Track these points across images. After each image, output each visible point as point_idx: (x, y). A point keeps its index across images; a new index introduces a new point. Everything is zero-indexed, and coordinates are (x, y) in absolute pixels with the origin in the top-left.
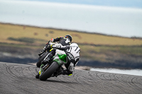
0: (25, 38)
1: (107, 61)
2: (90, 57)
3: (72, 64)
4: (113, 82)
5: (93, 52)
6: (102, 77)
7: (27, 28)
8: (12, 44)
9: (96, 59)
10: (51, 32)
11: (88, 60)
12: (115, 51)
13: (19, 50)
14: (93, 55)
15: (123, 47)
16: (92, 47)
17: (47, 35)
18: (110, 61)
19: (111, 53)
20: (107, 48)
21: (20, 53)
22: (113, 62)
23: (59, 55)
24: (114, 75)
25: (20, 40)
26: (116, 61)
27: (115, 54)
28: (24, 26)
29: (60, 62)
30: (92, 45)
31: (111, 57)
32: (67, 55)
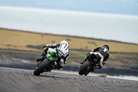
1: (123, 68)
3: (62, 60)
4: (128, 88)
6: (118, 84)
8: (30, 51)
9: (111, 67)
12: (130, 59)
18: (125, 68)
19: (126, 60)
22: (128, 69)
23: (50, 53)
24: (129, 81)
26: (132, 68)
27: (130, 62)
29: (51, 59)
32: (57, 52)
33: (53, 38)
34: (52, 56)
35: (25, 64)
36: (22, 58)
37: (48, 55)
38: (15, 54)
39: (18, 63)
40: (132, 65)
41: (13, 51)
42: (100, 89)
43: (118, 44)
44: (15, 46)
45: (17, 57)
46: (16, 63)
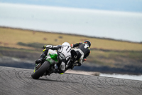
0: (35, 43)
1: (116, 67)
2: (99, 63)
3: (63, 64)
5: (102, 57)
7: (37, 34)
9: (105, 65)
10: (61, 37)
11: (97, 66)
12: (124, 57)
13: (28, 56)
14: (102, 60)
15: (133, 52)
16: (101, 53)
17: (56, 40)
18: (119, 67)
19: (120, 58)
20: (117, 53)
21: (29, 59)
22: (122, 67)
24: (123, 80)
25: (30, 45)
26: (126, 66)
27: (124, 60)
28: (34, 32)
29: (51, 61)
30: (101, 50)
31: (120, 63)
32: (59, 55)
33: (45, 36)
34: (53, 58)
35: (16, 62)
36: (12, 56)
37: (48, 57)
38: (5, 52)
39: (9, 61)
40: (126, 64)
41: (4, 49)
42: (93, 88)
43: (112, 42)
44: (5, 44)
45: (8, 55)
46: (6, 61)
